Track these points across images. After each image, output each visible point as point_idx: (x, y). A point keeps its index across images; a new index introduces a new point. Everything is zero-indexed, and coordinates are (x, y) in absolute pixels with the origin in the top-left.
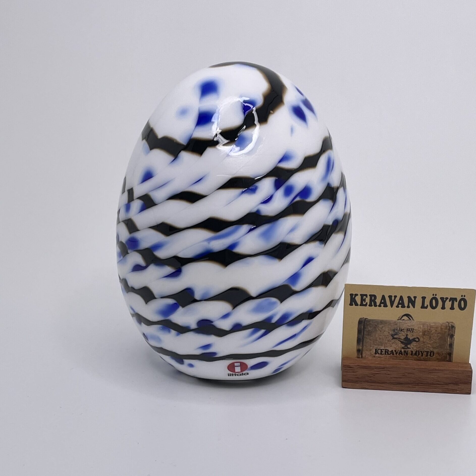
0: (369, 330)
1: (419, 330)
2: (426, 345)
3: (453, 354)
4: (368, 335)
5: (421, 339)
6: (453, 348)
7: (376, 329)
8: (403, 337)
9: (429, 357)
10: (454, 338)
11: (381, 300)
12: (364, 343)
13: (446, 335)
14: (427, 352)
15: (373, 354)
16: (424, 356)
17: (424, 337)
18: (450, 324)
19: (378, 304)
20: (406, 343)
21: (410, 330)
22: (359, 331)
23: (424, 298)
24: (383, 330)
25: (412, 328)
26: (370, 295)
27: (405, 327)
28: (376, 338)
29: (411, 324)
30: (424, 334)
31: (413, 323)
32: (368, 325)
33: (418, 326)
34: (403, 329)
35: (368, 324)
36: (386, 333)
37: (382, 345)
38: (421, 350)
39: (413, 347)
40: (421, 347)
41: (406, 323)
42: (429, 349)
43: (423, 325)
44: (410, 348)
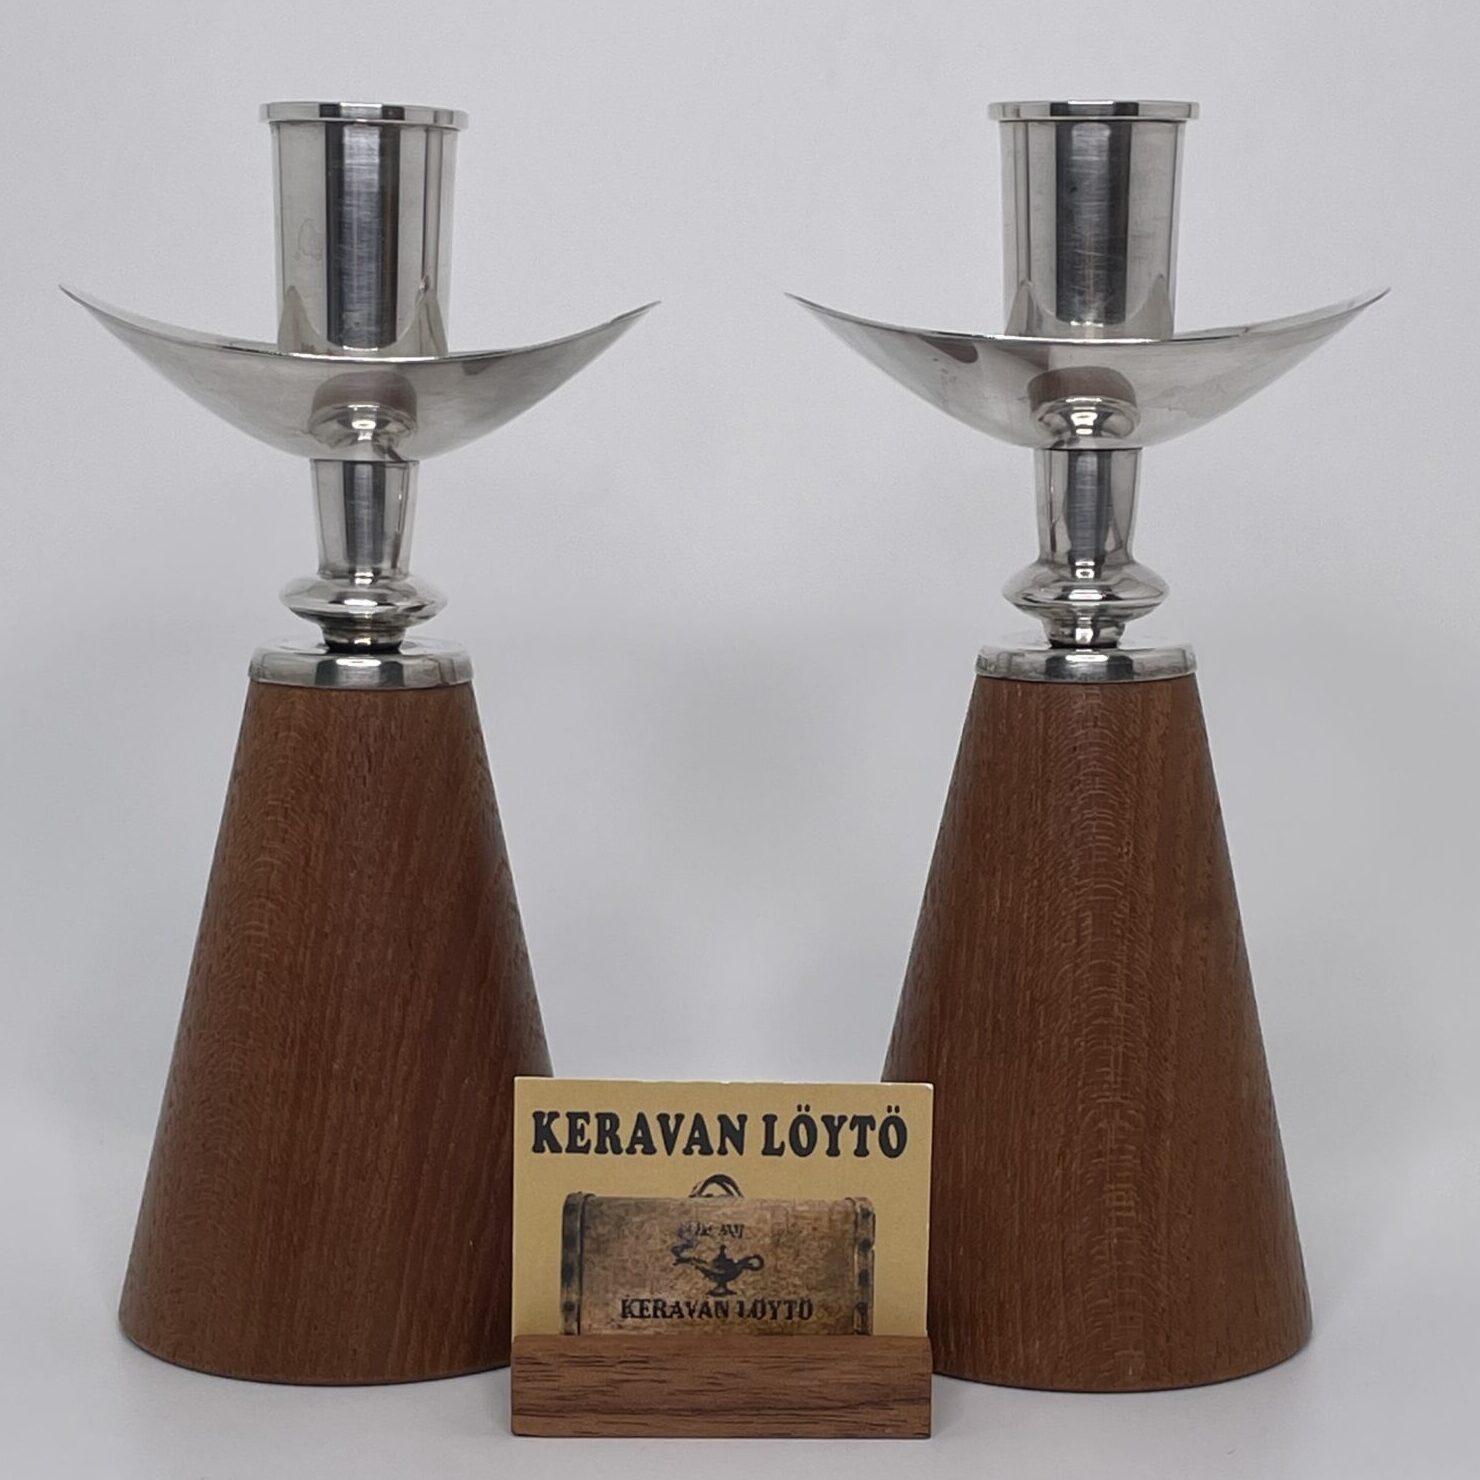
0: (599, 1235)
1: (760, 1230)
2: (784, 1279)
3: (872, 1307)
4: (597, 1251)
5: (769, 1261)
6: (873, 1286)
8: (710, 1257)
9: (796, 1319)
10: (873, 1252)
11: (635, 1132)
12: (586, 1280)
14: (790, 1304)
16: (781, 1316)
17: (779, 1251)
19: (625, 1145)
21: (733, 1229)
22: (568, 1241)
23: (770, 1121)
24: (644, 1232)
25: (738, 1222)
26: (598, 1116)
27: (716, 1219)
28: (625, 1261)
29: (735, 1209)
30: (778, 1240)
31: (739, 1205)
32: (596, 1217)
33: (756, 1216)
34: (710, 1229)
35: (595, 1212)
36: (655, 1244)
37: (644, 1287)
38: (771, 1299)
39: (744, 1289)
40: (769, 1284)
42: (795, 1293)
43: (774, 1210)
44: (736, 1293)
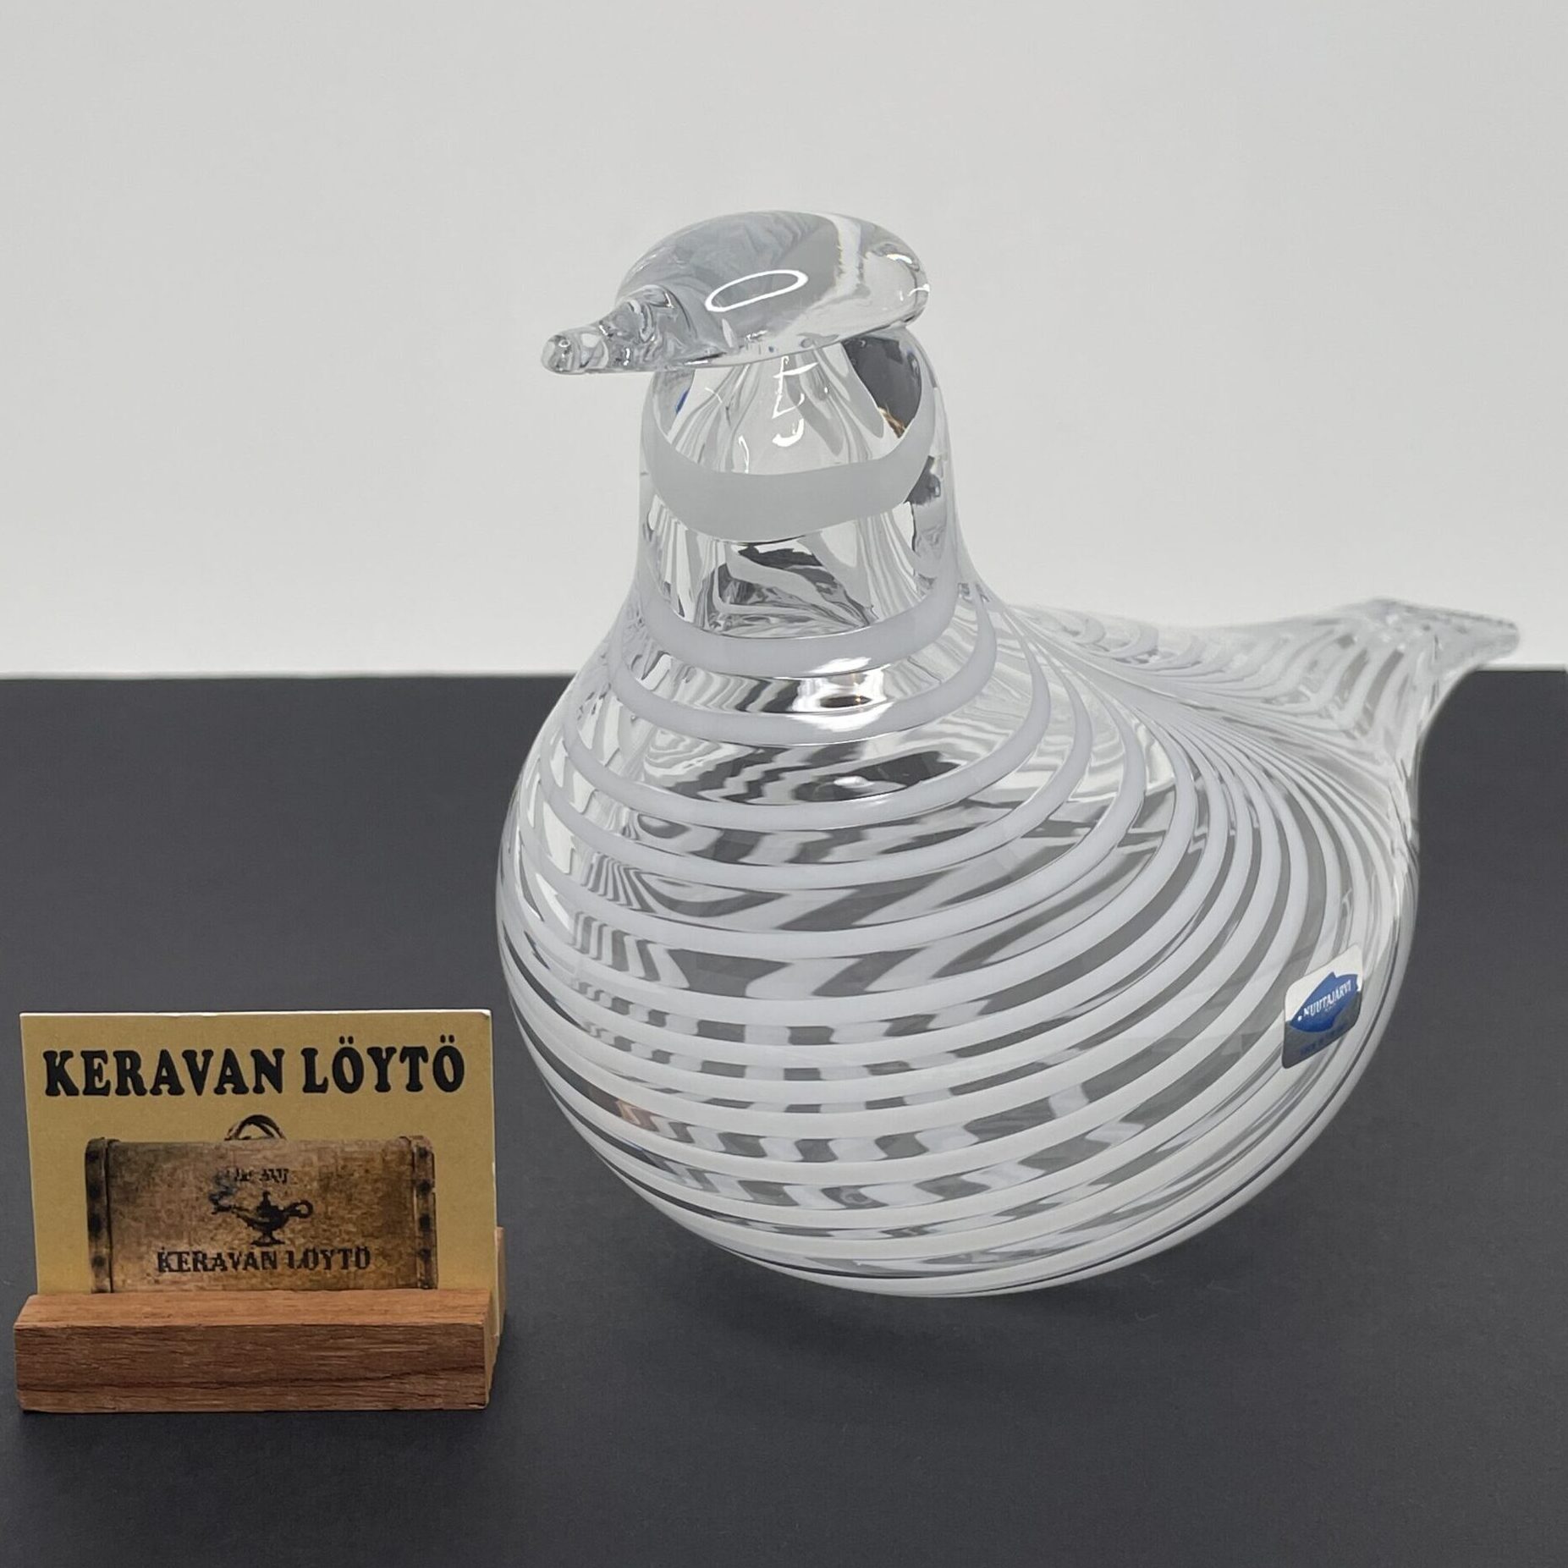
7: (153, 1179)
13: (404, 1185)
15: (149, 1271)
18: (414, 1143)
20: (265, 1223)
41: (259, 1151)
